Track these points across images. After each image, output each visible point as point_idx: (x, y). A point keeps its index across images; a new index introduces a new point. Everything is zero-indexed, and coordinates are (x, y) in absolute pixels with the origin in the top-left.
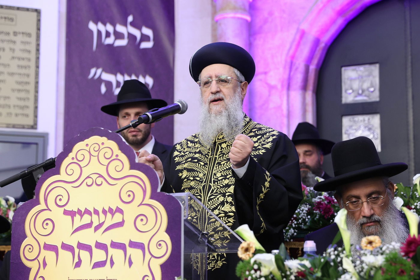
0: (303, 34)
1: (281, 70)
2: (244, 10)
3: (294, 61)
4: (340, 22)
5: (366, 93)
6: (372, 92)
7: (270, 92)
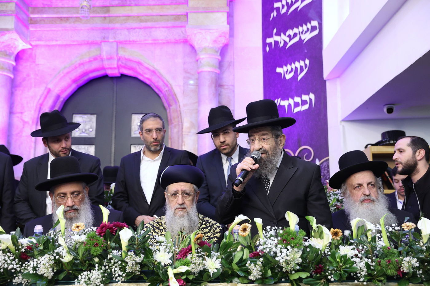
0: (49, 91)
1: (33, 112)
2: (10, 70)
3: (42, 107)
4: (74, 87)
5: (87, 132)
6: (91, 131)
7: (24, 125)
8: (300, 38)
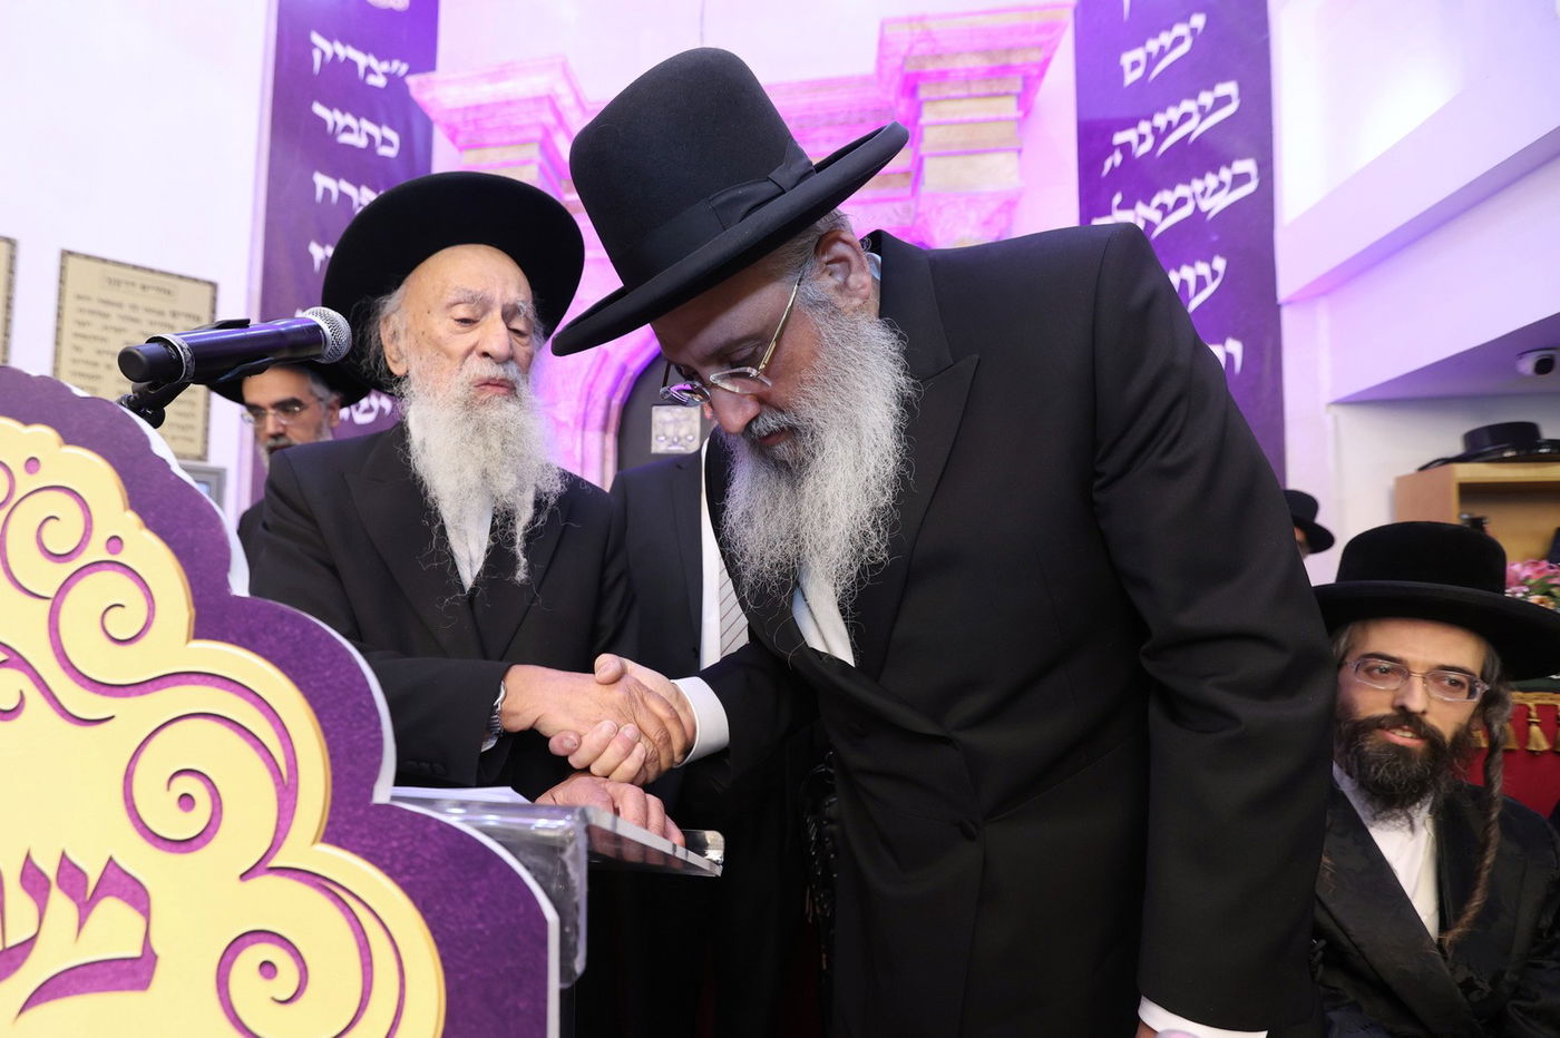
0: (606, 356)
5: (683, 441)
6: (691, 441)
8: (1197, 207)
